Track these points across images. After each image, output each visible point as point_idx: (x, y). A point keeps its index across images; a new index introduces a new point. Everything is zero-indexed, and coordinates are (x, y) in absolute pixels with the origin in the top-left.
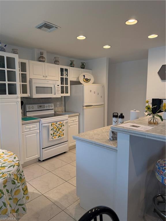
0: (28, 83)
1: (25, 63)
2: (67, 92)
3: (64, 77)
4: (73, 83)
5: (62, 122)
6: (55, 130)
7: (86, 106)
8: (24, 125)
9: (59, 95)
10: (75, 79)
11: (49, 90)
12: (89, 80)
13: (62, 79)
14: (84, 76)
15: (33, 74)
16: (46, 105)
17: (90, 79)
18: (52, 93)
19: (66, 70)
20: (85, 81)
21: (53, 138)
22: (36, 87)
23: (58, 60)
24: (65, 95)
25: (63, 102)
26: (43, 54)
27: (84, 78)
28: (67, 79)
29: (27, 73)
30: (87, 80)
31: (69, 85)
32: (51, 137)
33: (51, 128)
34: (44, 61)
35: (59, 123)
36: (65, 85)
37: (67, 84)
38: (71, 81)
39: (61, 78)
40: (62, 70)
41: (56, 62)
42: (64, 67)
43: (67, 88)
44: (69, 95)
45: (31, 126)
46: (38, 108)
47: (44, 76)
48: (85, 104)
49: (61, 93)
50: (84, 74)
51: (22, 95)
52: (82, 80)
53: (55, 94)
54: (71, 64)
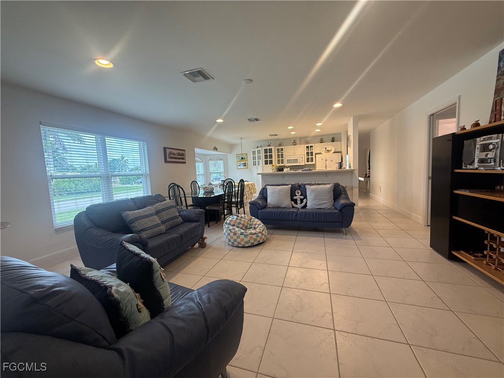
0: (284, 159)
1: (283, 148)
2: (312, 161)
4: (316, 154)
9: (303, 162)
10: (318, 152)
11: (296, 161)
13: (308, 153)
15: (287, 153)
17: (331, 150)
18: (297, 163)
19: (311, 147)
22: (287, 160)
26: (295, 141)
27: (326, 149)
28: (312, 153)
29: (284, 153)
36: (310, 157)
37: (312, 155)
40: (308, 147)
41: (307, 143)
42: (309, 145)
44: (314, 163)
47: (293, 153)
49: (307, 162)
50: (325, 147)
51: (281, 165)
52: (323, 151)
53: (300, 163)
54: (320, 141)
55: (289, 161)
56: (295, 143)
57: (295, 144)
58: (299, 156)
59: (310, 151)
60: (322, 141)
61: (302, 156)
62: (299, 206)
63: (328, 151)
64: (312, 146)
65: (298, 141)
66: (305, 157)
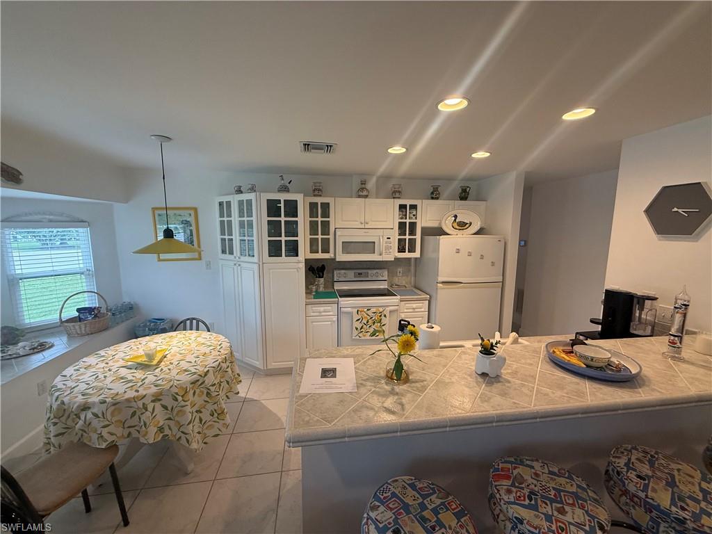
0: (331, 237)
1: (328, 204)
2: (412, 250)
3: (408, 221)
4: (428, 232)
5: (381, 310)
6: (365, 321)
7: (443, 283)
8: (310, 306)
9: (392, 254)
10: (434, 224)
11: (370, 246)
12: (467, 226)
13: (402, 226)
14: (456, 217)
15: (342, 221)
16: (370, 272)
17: (471, 224)
19: (414, 207)
20: (458, 227)
21: (360, 335)
22: (343, 242)
23: (400, 190)
24: (407, 255)
25: (412, 268)
26: (365, 184)
27: (455, 220)
28: (413, 225)
29: (331, 219)
30: (463, 225)
31: (418, 237)
32: (355, 332)
33: (356, 317)
34: (366, 197)
35: (374, 310)
36: (407, 237)
37: (412, 232)
38: (423, 229)
39: (400, 223)
40: (402, 207)
41: (396, 194)
42: (408, 202)
43: (412, 242)
44: (417, 254)
45: (322, 309)
46: (355, 277)
47: (362, 223)
48: (440, 279)
49: (399, 251)
50: (455, 212)
51: (320, 256)
52: (448, 225)
53: (380, 255)
54: (432, 193)
55: (347, 247)
56: (362, 192)
57: (365, 193)
58: (380, 232)
60: (435, 195)
61: (388, 233)
65: (371, 185)
66: (396, 237)
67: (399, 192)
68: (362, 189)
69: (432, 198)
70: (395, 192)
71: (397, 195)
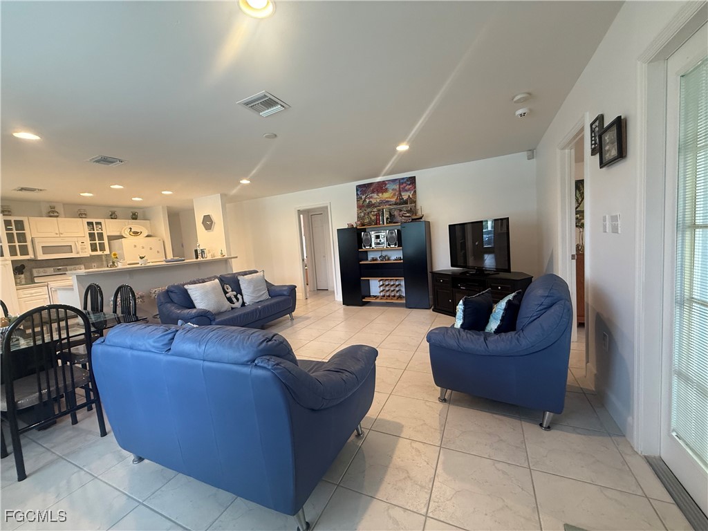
0: (29, 244)
1: (21, 221)
2: (102, 248)
4: (111, 238)
8: (21, 289)
9: (88, 253)
10: (116, 234)
11: (67, 249)
12: (139, 233)
13: (92, 236)
14: (131, 228)
15: (38, 232)
16: (69, 267)
17: (141, 232)
18: (72, 252)
20: (133, 234)
22: (42, 247)
24: (99, 253)
26: (54, 208)
27: (131, 231)
28: (101, 236)
29: (27, 231)
31: (106, 241)
34: (57, 216)
36: (97, 242)
38: (109, 236)
39: (89, 233)
40: (90, 224)
41: (81, 215)
42: (94, 221)
43: (102, 244)
44: (106, 252)
45: (33, 291)
46: (55, 272)
47: (57, 234)
49: (92, 251)
50: (130, 226)
51: (19, 257)
52: (126, 233)
53: (78, 253)
54: (111, 215)
55: (46, 249)
56: (52, 213)
57: (56, 214)
58: (76, 239)
59: (96, 232)
60: (113, 216)
61: (82, 240)
62: (238, 304)
63: (136, 233)
64: (100, 223)
65: (60, 209)
66: (88, 242)
67: (85, 214)
68: (53, 212)
69: (112, 218)
70: (81, 214)
71: (84, 216)
